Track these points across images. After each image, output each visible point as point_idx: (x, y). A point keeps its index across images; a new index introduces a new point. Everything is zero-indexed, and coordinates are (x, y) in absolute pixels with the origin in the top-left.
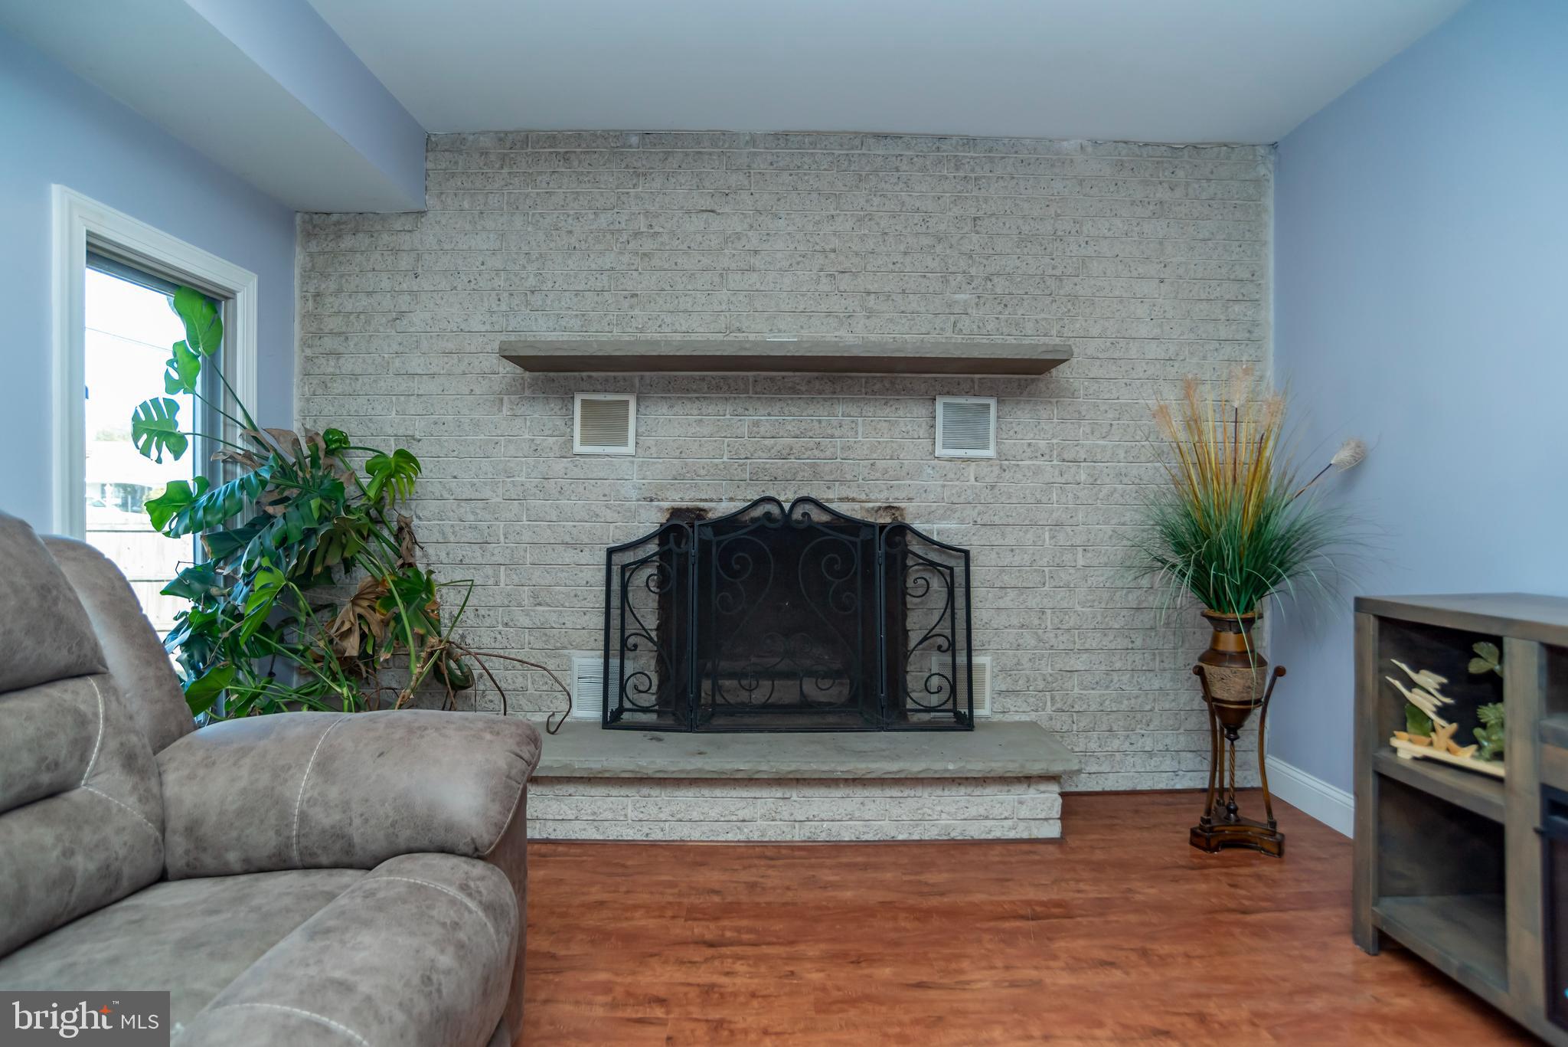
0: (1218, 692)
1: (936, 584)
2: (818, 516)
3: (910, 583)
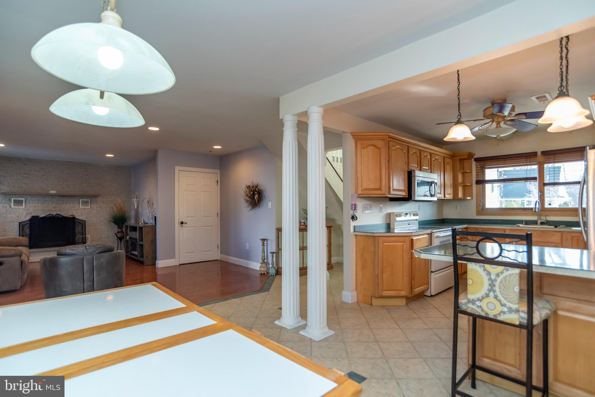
0: (118, 236)
1: (80, 225)
2: (60, 216)
3: (76, 226)
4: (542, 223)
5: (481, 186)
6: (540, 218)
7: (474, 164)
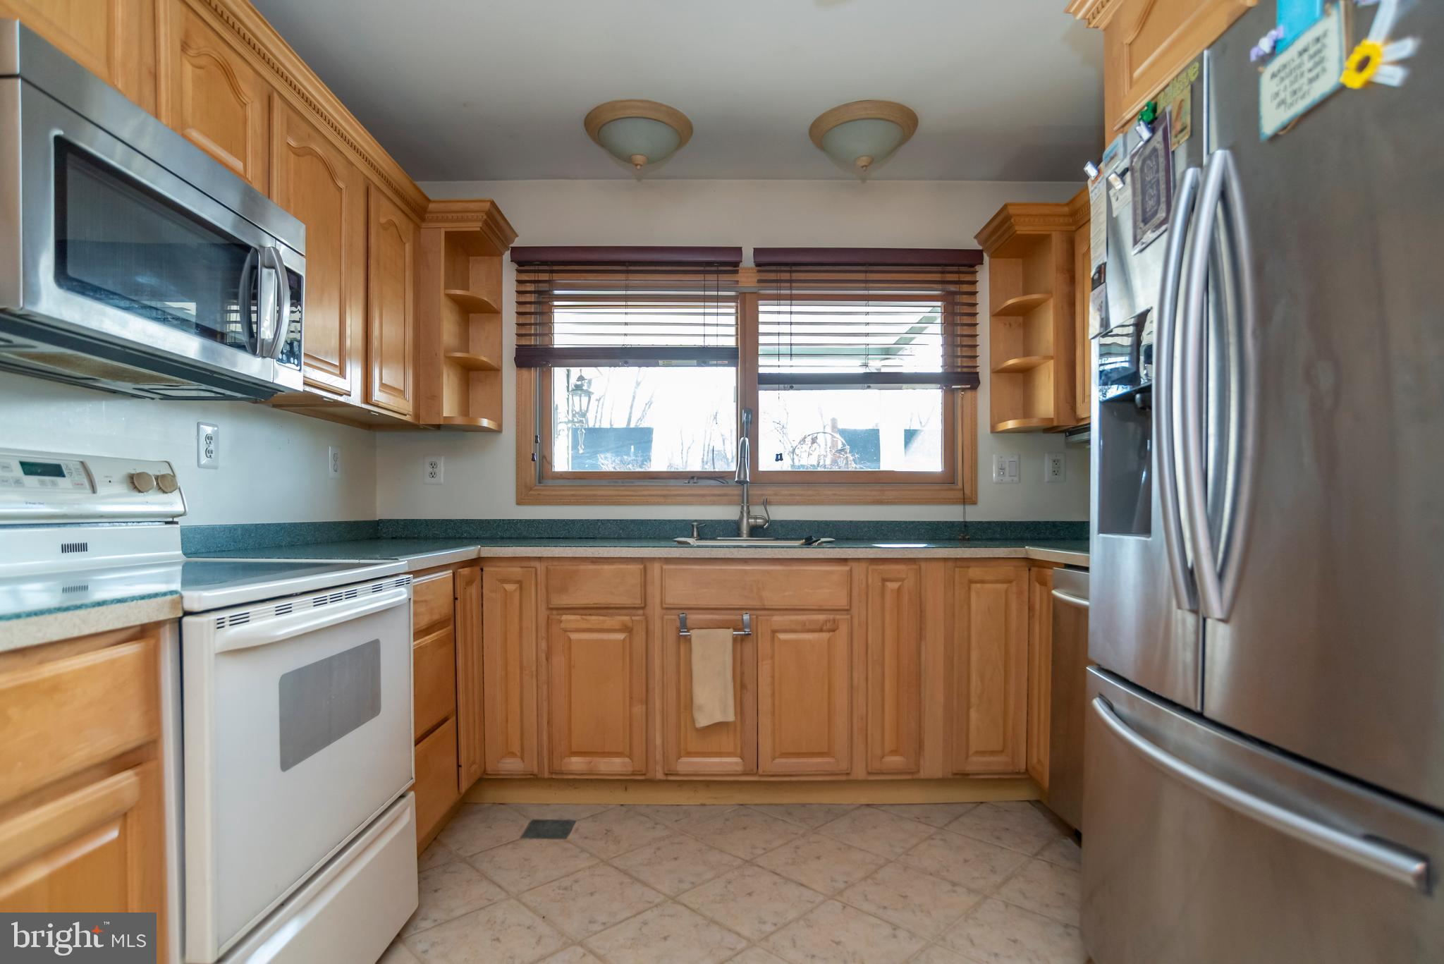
4: (755, 531)
5: (533, 375)
6: (748, 513)
7: (509, 275)
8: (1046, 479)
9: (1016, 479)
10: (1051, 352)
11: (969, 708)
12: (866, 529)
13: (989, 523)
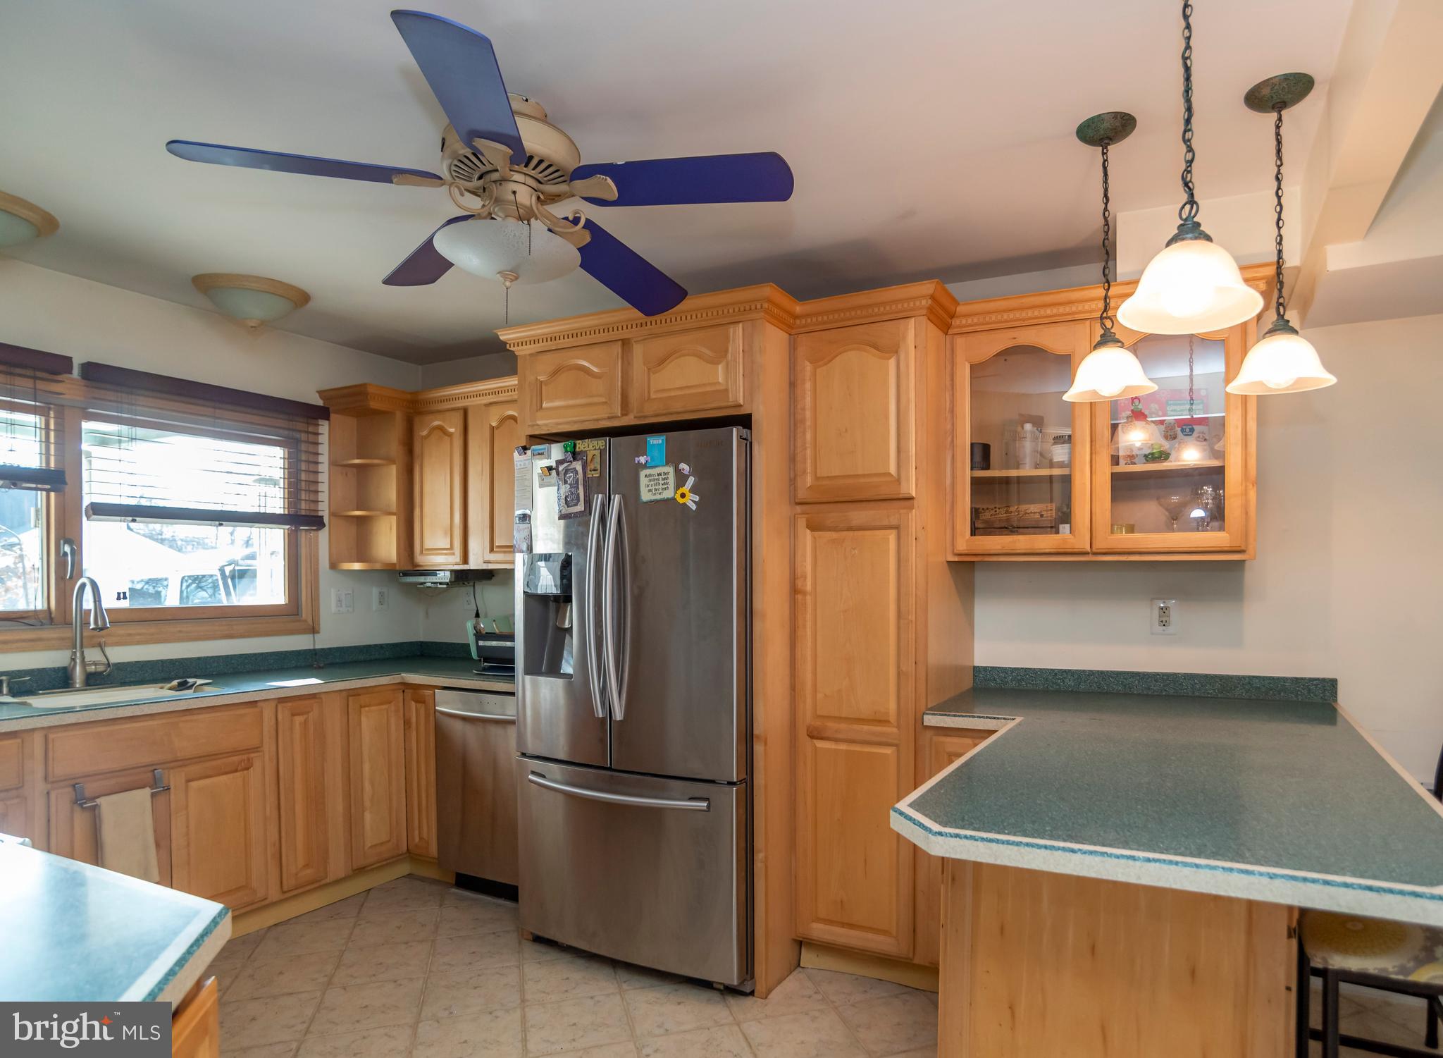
4: (94, 680)
6: (83, 658)
8: (374, 608)
9: (351, 609)
10: (394, 508)
11: (363, 811)
12: (216, 664)
13: (330, 649)
